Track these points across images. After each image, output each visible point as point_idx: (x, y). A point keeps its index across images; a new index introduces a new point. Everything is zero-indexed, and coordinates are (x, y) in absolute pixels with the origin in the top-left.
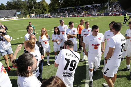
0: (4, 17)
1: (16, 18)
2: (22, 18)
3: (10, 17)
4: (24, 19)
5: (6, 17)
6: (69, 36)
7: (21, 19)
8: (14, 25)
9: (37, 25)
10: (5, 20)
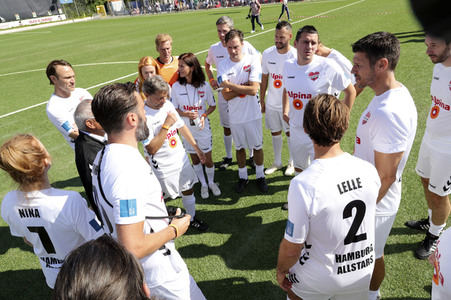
0: (18, 17)
1: (58, 20)
2: (81, 16)
3: (38, 16)
4: (86, 19)
5: (23, 18)
6: (228, 90)
7: (76, 20)
8: (50, 45)
9: (130, 43)
10: (21, 26)
